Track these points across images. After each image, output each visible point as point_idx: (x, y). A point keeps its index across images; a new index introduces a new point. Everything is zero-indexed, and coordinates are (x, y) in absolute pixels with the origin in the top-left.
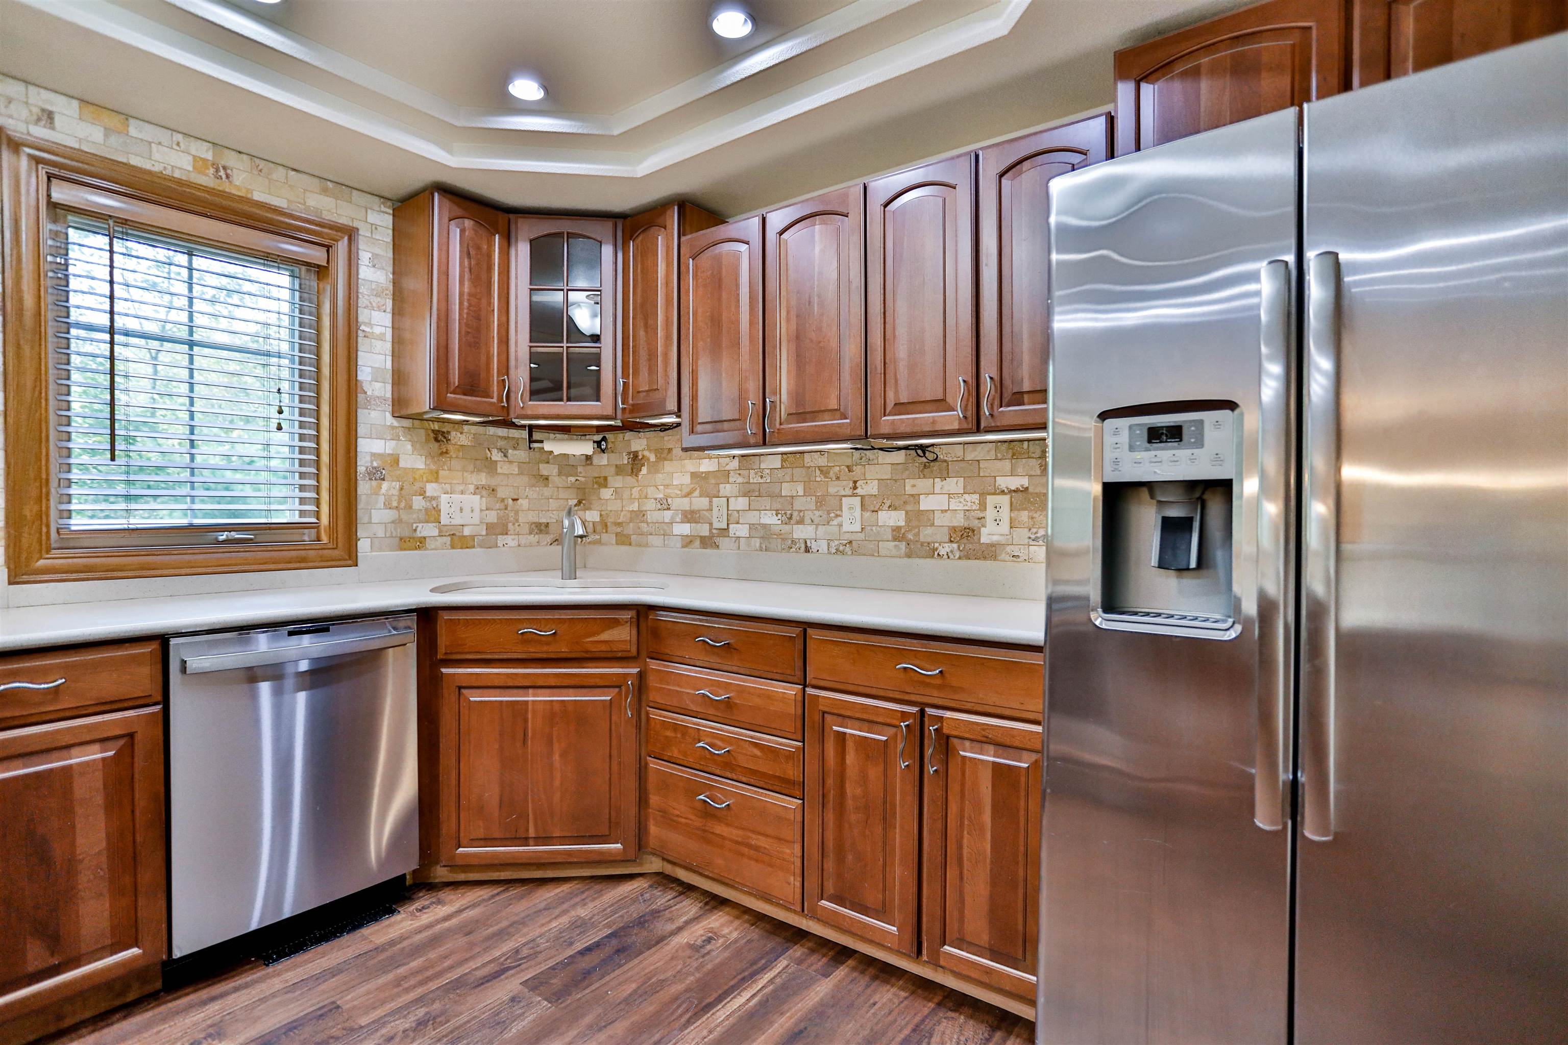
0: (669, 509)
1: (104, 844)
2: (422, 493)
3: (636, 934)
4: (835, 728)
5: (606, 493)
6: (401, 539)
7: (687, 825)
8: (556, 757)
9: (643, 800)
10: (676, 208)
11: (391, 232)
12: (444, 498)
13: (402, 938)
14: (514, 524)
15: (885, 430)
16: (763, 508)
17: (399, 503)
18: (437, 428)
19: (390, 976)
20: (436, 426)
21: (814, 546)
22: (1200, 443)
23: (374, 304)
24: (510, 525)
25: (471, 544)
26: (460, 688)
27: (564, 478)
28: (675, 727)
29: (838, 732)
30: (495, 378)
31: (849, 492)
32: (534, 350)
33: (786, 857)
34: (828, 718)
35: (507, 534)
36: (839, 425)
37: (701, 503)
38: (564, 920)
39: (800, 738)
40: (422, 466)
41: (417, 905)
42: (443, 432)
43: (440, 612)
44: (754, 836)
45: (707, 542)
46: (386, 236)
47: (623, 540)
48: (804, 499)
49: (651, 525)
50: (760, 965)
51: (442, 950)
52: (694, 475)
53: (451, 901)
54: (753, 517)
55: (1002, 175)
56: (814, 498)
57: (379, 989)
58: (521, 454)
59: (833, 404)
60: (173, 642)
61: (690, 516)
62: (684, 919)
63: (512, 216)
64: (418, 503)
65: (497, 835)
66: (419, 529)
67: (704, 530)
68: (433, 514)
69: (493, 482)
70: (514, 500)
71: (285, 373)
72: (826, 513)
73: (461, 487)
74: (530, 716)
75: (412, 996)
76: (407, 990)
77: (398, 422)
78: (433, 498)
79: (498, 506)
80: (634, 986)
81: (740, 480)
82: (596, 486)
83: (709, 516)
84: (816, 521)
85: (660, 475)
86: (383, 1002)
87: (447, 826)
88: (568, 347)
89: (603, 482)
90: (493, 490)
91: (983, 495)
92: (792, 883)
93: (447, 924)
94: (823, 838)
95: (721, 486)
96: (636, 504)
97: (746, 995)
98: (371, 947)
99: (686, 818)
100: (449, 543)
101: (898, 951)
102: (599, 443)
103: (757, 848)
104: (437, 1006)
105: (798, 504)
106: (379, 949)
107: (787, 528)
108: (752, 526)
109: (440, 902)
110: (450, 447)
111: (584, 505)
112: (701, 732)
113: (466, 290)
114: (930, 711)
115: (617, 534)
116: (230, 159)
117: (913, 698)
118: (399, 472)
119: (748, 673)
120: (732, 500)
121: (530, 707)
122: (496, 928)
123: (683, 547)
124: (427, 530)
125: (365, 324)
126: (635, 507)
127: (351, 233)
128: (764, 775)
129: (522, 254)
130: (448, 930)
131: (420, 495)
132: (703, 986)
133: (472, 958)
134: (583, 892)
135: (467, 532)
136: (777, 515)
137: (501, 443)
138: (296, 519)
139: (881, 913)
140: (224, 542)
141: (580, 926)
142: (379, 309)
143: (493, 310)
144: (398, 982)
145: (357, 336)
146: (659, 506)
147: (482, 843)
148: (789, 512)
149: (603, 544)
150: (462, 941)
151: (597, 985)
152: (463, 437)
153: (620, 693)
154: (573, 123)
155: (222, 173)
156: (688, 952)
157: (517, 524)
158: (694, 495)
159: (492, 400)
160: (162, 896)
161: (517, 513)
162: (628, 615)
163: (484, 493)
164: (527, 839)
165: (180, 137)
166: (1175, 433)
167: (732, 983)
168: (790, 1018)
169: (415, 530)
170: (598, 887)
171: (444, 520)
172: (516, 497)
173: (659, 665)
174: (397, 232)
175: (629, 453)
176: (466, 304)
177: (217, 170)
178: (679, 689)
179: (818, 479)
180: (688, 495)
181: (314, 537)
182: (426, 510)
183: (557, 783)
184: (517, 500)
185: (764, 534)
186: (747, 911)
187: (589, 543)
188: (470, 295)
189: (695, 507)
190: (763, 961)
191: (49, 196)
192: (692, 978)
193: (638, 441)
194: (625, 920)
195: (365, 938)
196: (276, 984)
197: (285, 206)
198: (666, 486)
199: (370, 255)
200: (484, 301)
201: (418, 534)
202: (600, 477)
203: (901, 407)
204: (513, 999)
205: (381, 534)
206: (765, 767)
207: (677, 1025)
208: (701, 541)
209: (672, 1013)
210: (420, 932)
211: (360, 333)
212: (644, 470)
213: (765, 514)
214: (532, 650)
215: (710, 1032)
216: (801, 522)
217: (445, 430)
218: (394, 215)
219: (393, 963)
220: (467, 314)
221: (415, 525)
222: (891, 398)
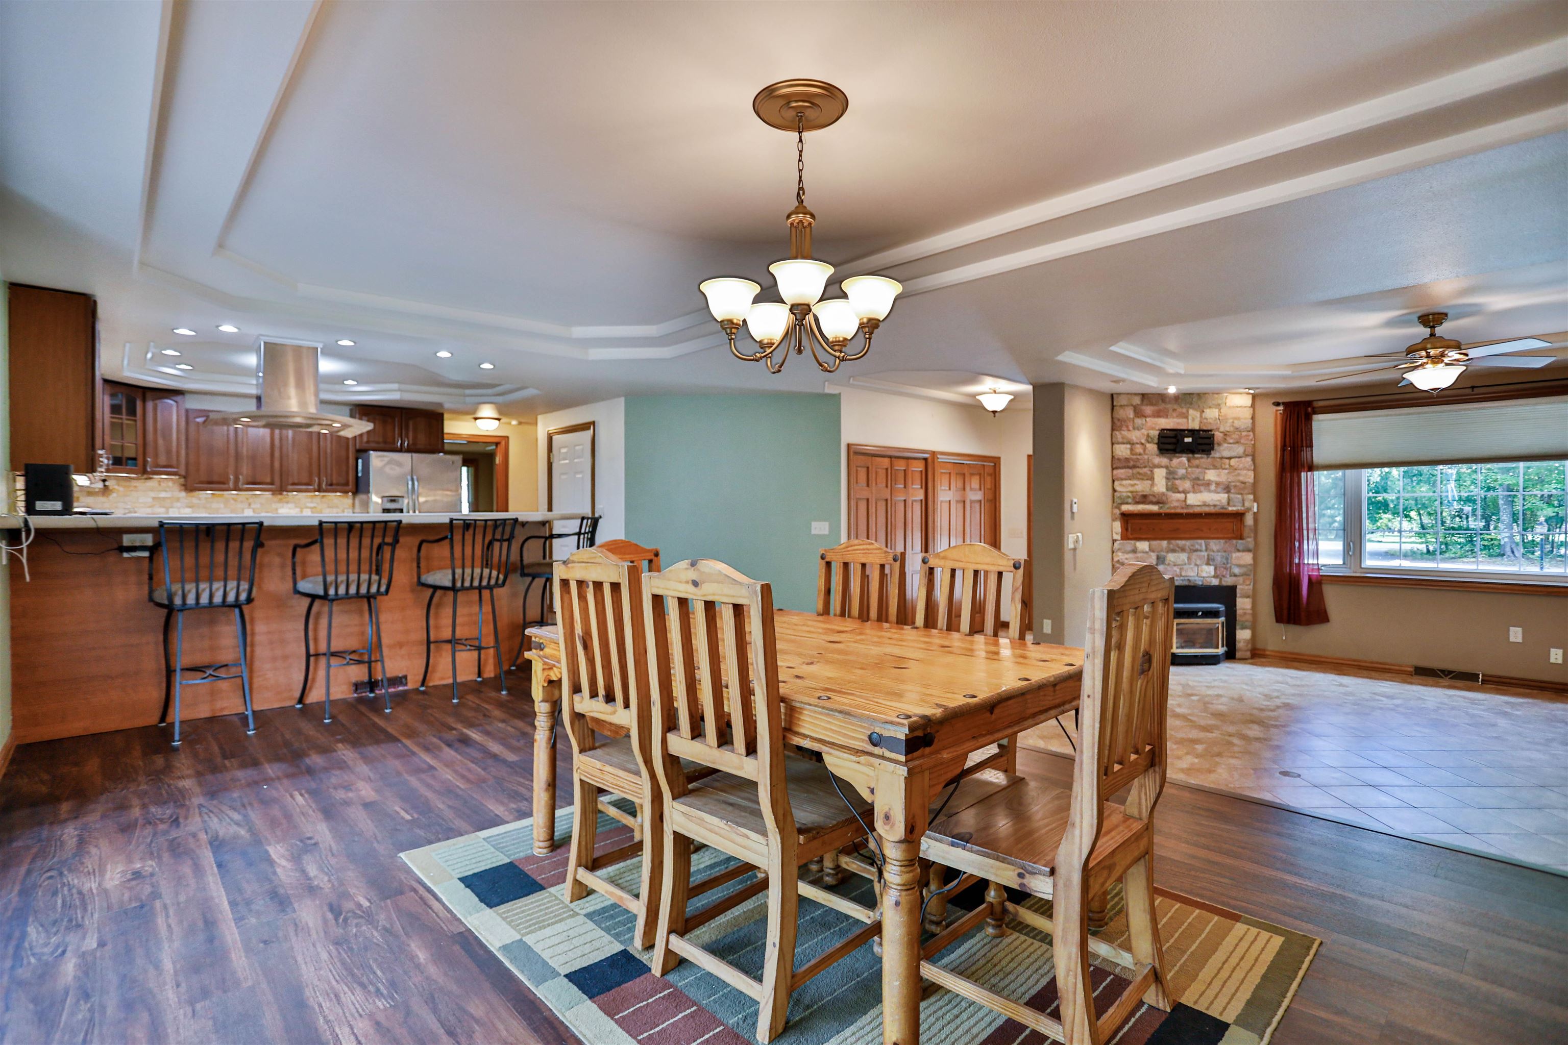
59: (268, 480)
166: (394, 501)
203: (294, 484)
222: (291, 481)
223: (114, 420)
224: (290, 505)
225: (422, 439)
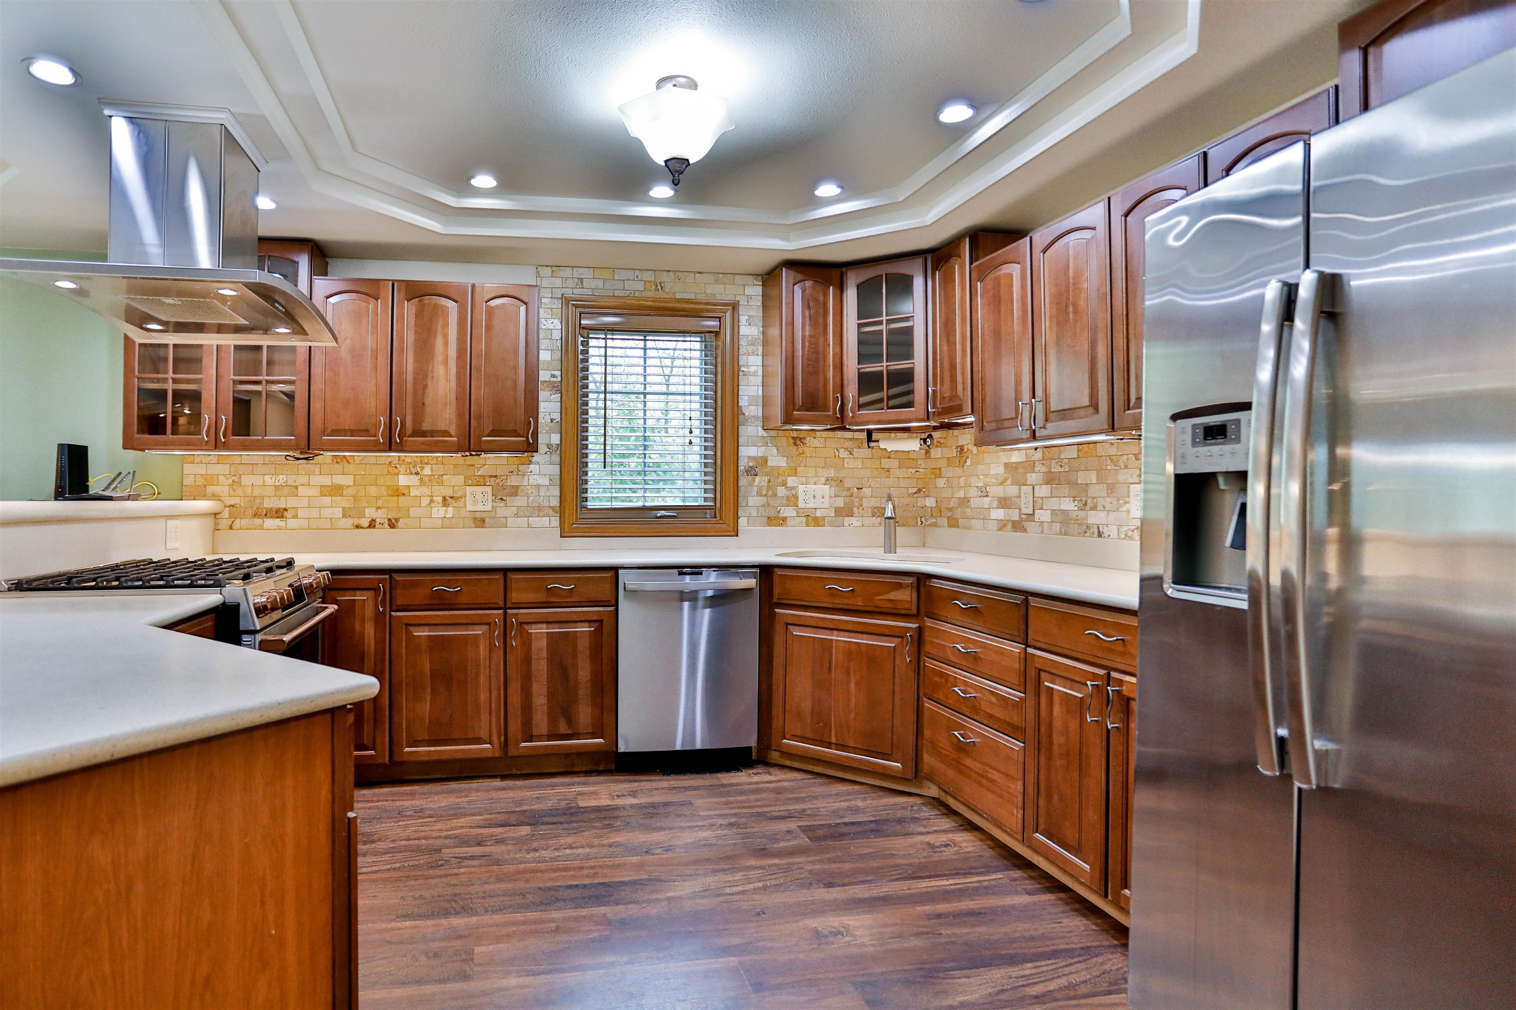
0: (987, 496)
1: (589, 678)
2: (784, 484)
3: (891, 826)
4: (1046, 684)
5: (941, 482)
6: (769, 518)
7: (946, 755)
8: (852, 685)
9: (919, 732)
10: (967, 240)
11: (761, 298)
12: (801, 488)
13: (738, 784)
14: (858, 508)
15: (1128, 423)
16: (1062, 495)
17: (767, 492)
18: (795, 436)
19: (724, 799)
20: (795, 434)
21: (1105, 531)
23: (750, 351)
24: (855, 509)
25: (822, 523)
26: (787, 624)
27: (904, 470)
28: (942, 675)
29: (1048, 687)
30: (831, 396)
31: (1137, 480)
32: (862, 371)
33: (1011, 791)
34: (1043, 674)
35: (852, 516)
37: (1012, 490)
38: (845, 804)
39: (1022, 690)
40: (785, 465)
41: (755, 771)
42: (801, 438)
43: (776, 570)
44: (990, 771)
45: (1018, 526)
46: (758, 301)
47: (953, 523)
48: (1097, 486)
49: (973, 510)
50: (979, 870)
51: (758, 797)
52: (1006, 465)
53: (776, 775)
54: (1054, 504)
55: (1229, 170)
56: (1105, 485)
57: (717, 803)
58: (865, 452)
59: (1086, 401)
60: (621, 571)
61: (1004, 503)
62: (935, 828)
63: (844, 269)
64: (781, 491)
65: (808, 735)
66: (782, 511)
67: (1015, 515)
68: (792, 500)
69: (841, 475)
70: (858, 489)
71: (696, 406)
72: (1115, 499)
73: (815, 479)
74: (834, 651)
75: (733, 811)
76: (731, 808)
77: (767, 433)
78: (792, 488)
79: (844, 493)
80: (871, 850)
81: (1044, 469)
82: (933, 476)
83: (1018, 502)
84: (1108, 507)
85: (980, 466)
86: (715, 809)
87: (777, 723)
88: (887, 366)
89: (938, 473)
90: (841, 481)
92: (1015, 814)
93: (767, 785)
94: (1038, 779)
95: (1028, 475)
96: (963, 492)
97: (951, 882)
98: (720, 783)
99: (945, 750)
100: (804, 522)
101: (1090, 888)
102: (925, 440)
103: (992, 781)
104: (743, 820)
105: (1092, 491)
106: (723, 786)
107: (1082, 513)
108: (1053, 512)
109: (769, 774)
110: (806, 449)
111: (924, 492)
112: (958, 680)
113: (807, 333)
114: (1114, 674)
115: (948, 518)
116: (665, 277)
117: (1103, 662)
118: (767, 470)
119: (989, 633)
120: (1036, 488)
121: (834, 645)
122: (797, 795)
123: (999, 530)
124: (788, 512)
125: (744, 366)
126: (961, 494)
127: (734, 307)
128: (998, 719)
129: (851, 296)
130: (768, 788)
131: (783, 486)
132: (922, 867)
133: (775, 805)
134: (868, 793)
135: (819, 514)
136: (1074, 501)
137: (847, 444)
138: (703, 503)
139: (1077, 850)
140: (661, 517)
141: (856, 810)
142: (753, 354)
143: (829, 345)
144: (726, 803)
145: (738, 375)
146: (980, 494)
147: (800, 739)
148: (1084, 499)
149: (938, 527)
150: (772, 796)
151: (847, 842)
152: (816, 441)
153: (902, 642)
154: (867, 201)
155: (659, 287)
156: (925, 847)
157: (861, 508)
158: (1006, 483)
159: (828, 413)
160: (613, 714)
161: (861, 499)
162: (910, 580)
163: (833, 483)
164: (830, 743)
165: (637, 272)
167: (946, 872)
168: (977, 904)
169: (779, 512)
170: (881, 793)
171: (801, 504)
172: (860, 487)
173: (932, 623)
174: (765, 296)
175: (957, 447)
176: (807, 344)
177: (657, 286)
178: (944, 643)
179: (1109, 468)
180: (1002, 483)
181: (713, 515)
182: (787, 497)
183: (853, 705)
184: (862, 488)
185: (1063, 517)
186: (992, 838)
187: (928, 525)
188: (810, 336)
189: (1008, 495)
190: (982, 870)
191: (580, 324)
192: (917, 860)
193: (964, 436)
194: (889, 816)
195: (718, 778)
196: (665, 784)
197: (694, 298)
198: (986, 475)
199: (747, 317)
200: (821, 340)
201: (781, 515)
202: (935, 469)
204: (788, 832)
205: (754, 514)
206: (999, 713)
207: (888, 878)
208: (1012, 526)
209: (889, 872)
210: (750, 784)
211: (741, 373)
212: (969, 462)
213: (1064, 501)
214: (836, 601)
215: (909, 889)
216: (1094, 508)
217: (801, 436)
218: (763, 285)
219: (729, 794)
220: (808, 351)
221: (779, 508)
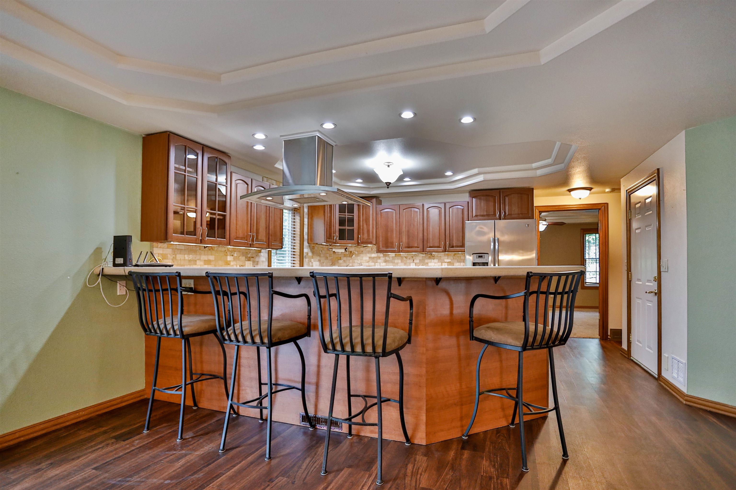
10: (375, 199)
15: (427, 251)
17: (308, 264)
22: (484, 258)
30: (333, 235)
32: (340, 228)
36: (418, 250)
40: (311, 255)
48: (401, 263)
55: (450, 208)
59: (416, 245)
69: (320, 259)
73: (316, 260)
77: (308, 245)
81: (383, 259)
85: (358, 258)
88: (347, 228)
91: (442, 263)
95: (378, 260)
102: (346, 249)
105: (399, 264)
118: (308, 256)
129: (337, 206)
131: (311, 262)
137: (322, 249)
142: (306, 218)
158: (370, 262)
159: (332, 240)
166: (481, 257)
176: (329, 218)
180: (368, 262)
188: (330, 216)
198: (361, 260)
202: (338, 257)
203: (430, 247)
212: (354, 256)
222: (429, 245)
223: (340, 216)
224: (436, 261)
225: (516, 210)
